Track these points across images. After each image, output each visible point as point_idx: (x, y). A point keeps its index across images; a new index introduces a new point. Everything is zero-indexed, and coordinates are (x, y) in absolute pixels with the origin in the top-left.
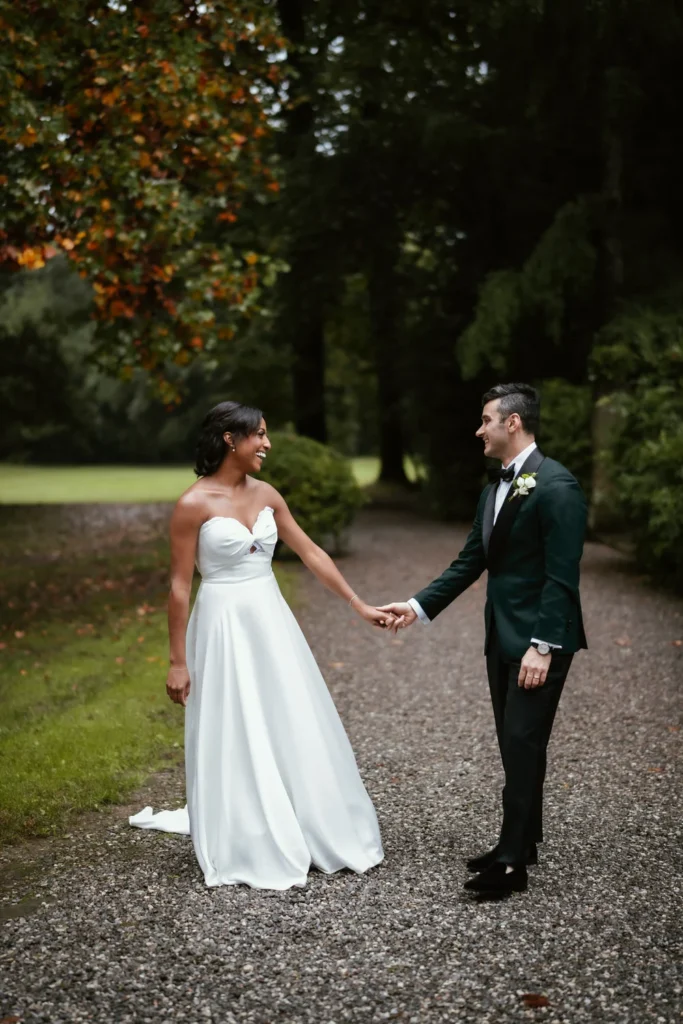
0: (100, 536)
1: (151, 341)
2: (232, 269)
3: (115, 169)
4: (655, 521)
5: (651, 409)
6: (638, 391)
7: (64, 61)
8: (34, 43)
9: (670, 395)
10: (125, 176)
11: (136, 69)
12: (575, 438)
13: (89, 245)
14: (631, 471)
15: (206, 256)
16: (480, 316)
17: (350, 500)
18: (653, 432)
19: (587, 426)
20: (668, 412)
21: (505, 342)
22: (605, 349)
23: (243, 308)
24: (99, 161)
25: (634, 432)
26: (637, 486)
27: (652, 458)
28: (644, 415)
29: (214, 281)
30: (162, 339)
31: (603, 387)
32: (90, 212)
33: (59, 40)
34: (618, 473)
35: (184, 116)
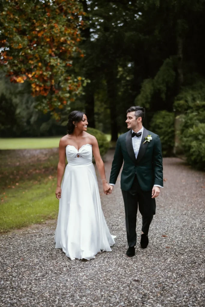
0: (30, 158)
1: (52, 102)
2: (74, 82)
3: (43, 54)
4: (192, 150)
5: (191, 119)
6: (187, 114)
7: (27, 23)
8: (18, 19)
9: (196, 115)
10: (46, 57)
11: (47, 26)
12: (170, 128)
13: (36, 76)
14: (185, 137)
15: (67, 78)
16: (142, 92)
17: (107, 146)
18: (191, 126)
19: (173, 124)
20: (196, 120)
21: (149, 100)
22: (178, 102)
23: (77, 92)
24: (38, 52)
25: (186, 126)
26: (187, 141)
27: (191, 133)
28: (189, 121)
29: (69, 85)
30: (55, 102)
31: (178, 113)
32: (36, 67)
33: (24, 17)
34: (182, 137)
35: (60, 39)
